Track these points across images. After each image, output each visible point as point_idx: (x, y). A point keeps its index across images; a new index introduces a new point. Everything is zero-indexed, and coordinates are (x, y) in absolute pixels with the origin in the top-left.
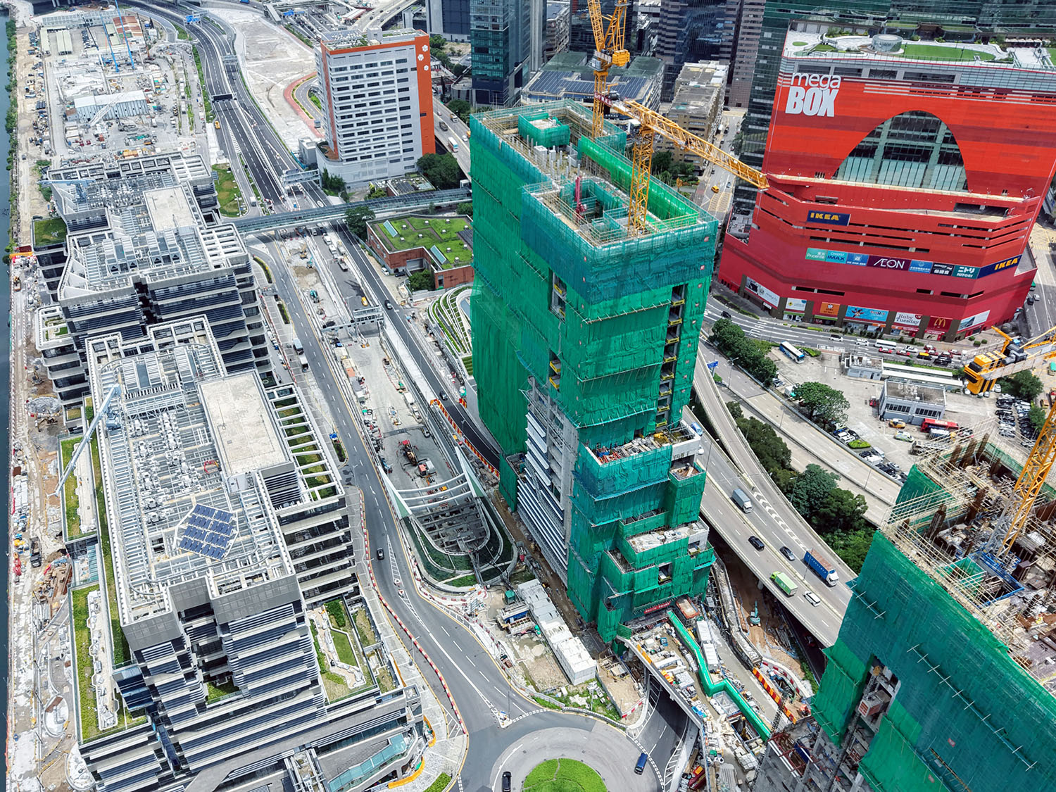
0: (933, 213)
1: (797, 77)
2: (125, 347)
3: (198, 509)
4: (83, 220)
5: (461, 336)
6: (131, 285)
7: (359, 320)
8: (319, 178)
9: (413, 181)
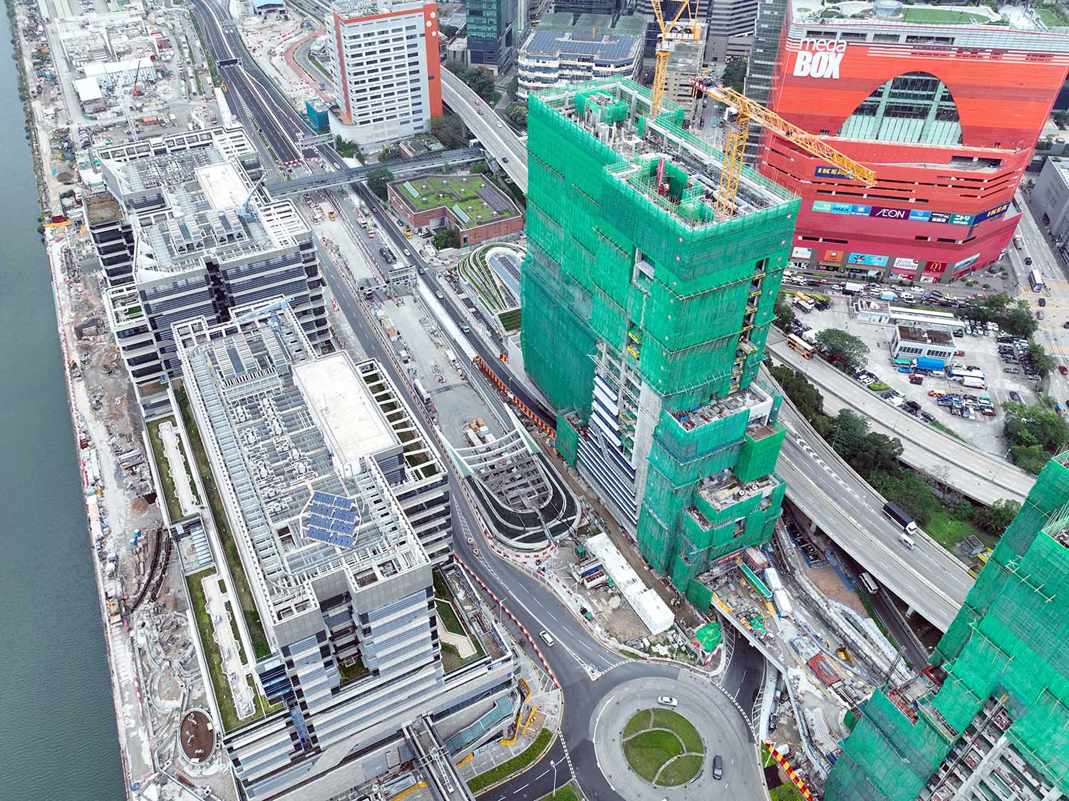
0: (931, 166)
1: (805, 42)
2: (211, 331)
3: (317, 497)
4: (139, 198)
5: (495, 293)
6: (203, 266)
7: (394, 280)
8: (333, 141)
9: (425, 141)
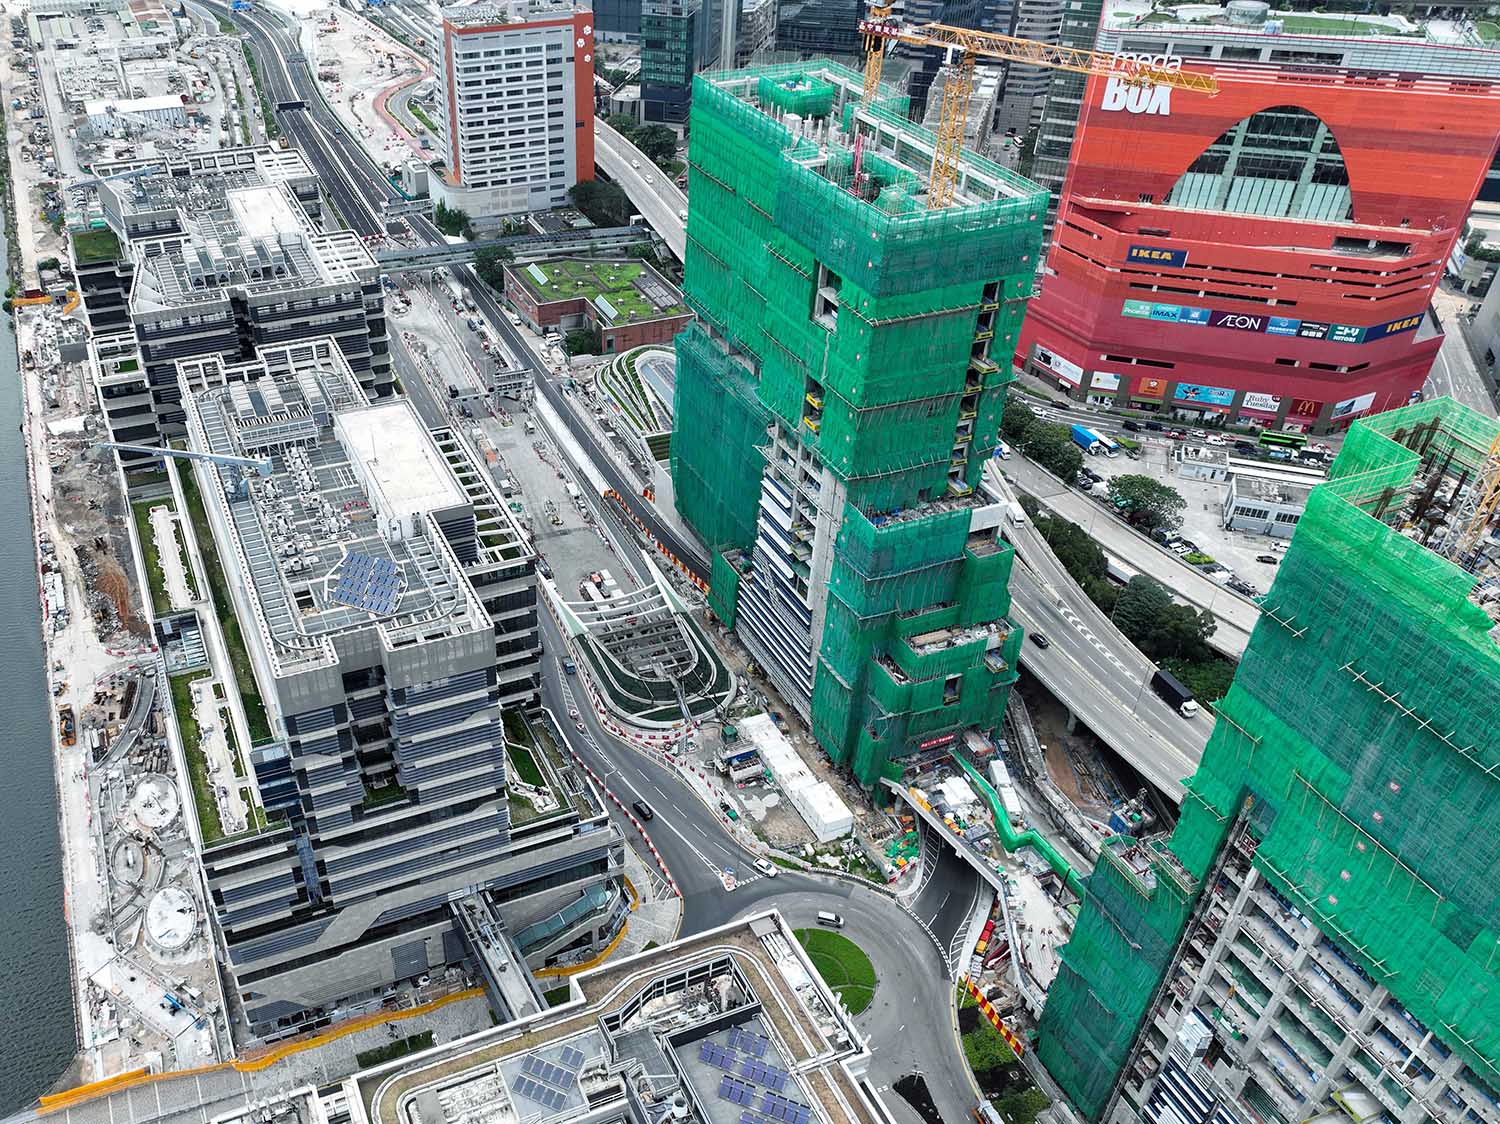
0: (1302, 251)
2: (229, 373)
3: (351, 558)
4: (147, 226)
5: (644, 410)
6: (226, 301)
7: (500, 387)
8: (432, 211)
9: (564, 215)
